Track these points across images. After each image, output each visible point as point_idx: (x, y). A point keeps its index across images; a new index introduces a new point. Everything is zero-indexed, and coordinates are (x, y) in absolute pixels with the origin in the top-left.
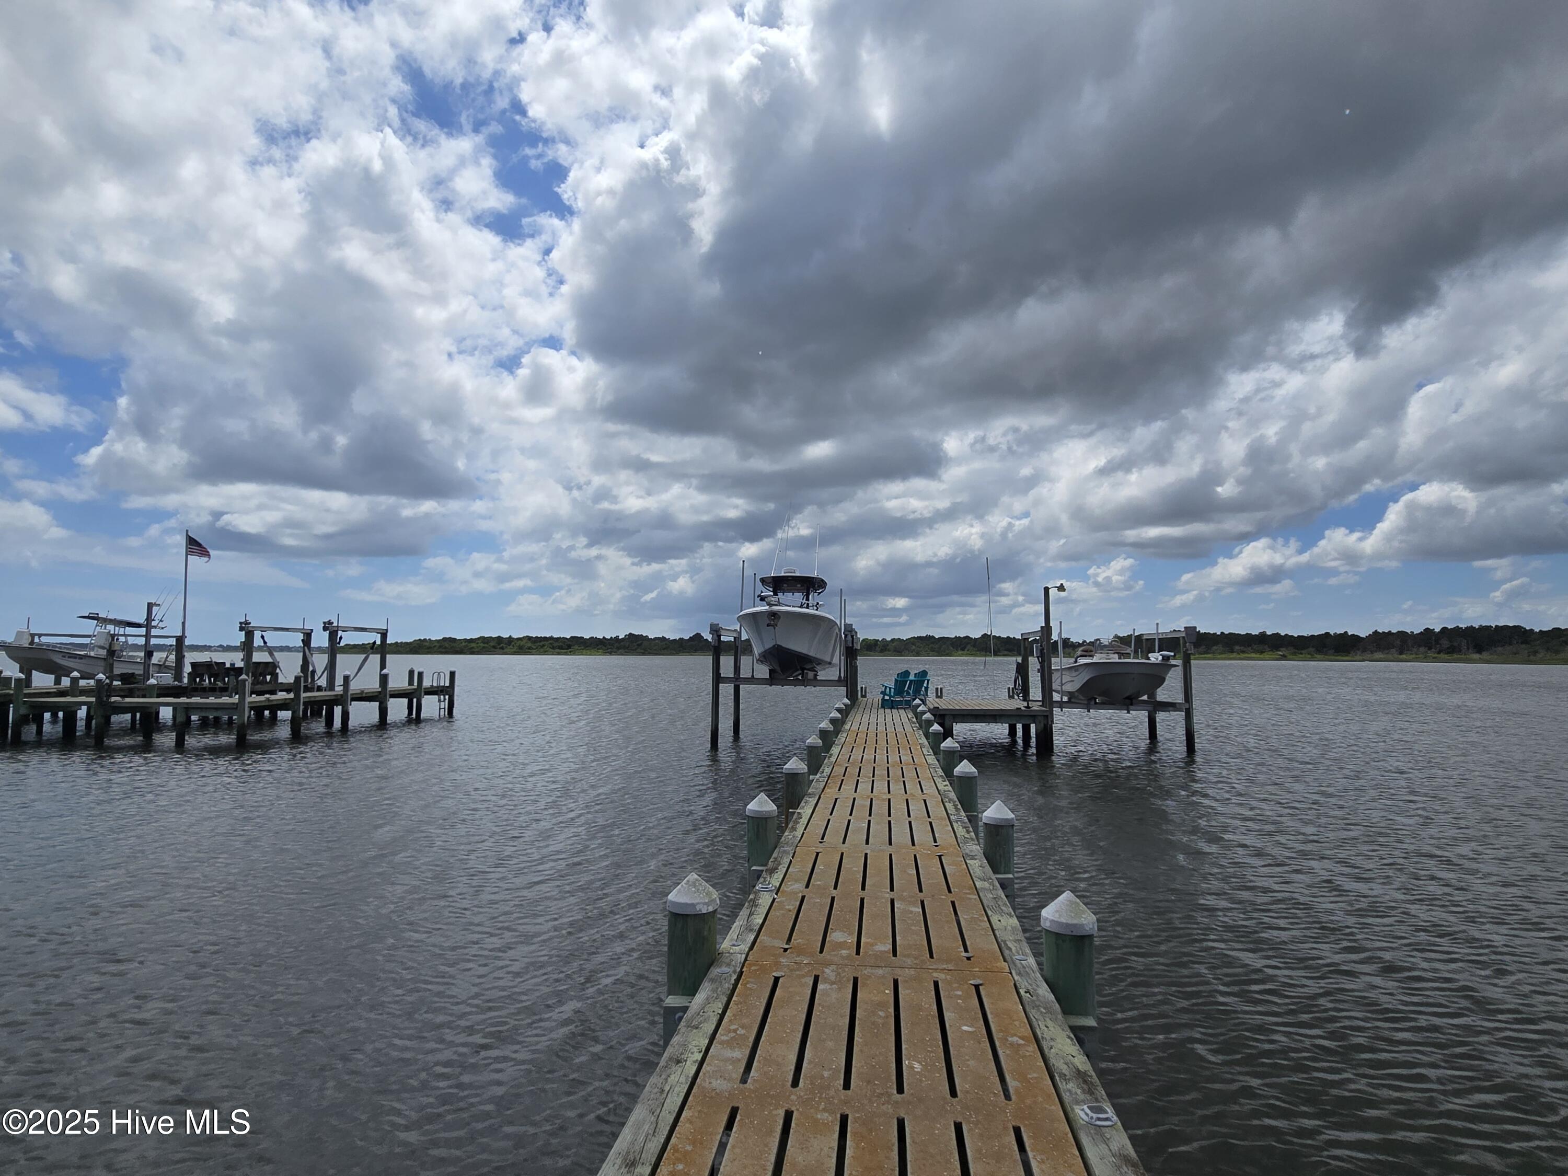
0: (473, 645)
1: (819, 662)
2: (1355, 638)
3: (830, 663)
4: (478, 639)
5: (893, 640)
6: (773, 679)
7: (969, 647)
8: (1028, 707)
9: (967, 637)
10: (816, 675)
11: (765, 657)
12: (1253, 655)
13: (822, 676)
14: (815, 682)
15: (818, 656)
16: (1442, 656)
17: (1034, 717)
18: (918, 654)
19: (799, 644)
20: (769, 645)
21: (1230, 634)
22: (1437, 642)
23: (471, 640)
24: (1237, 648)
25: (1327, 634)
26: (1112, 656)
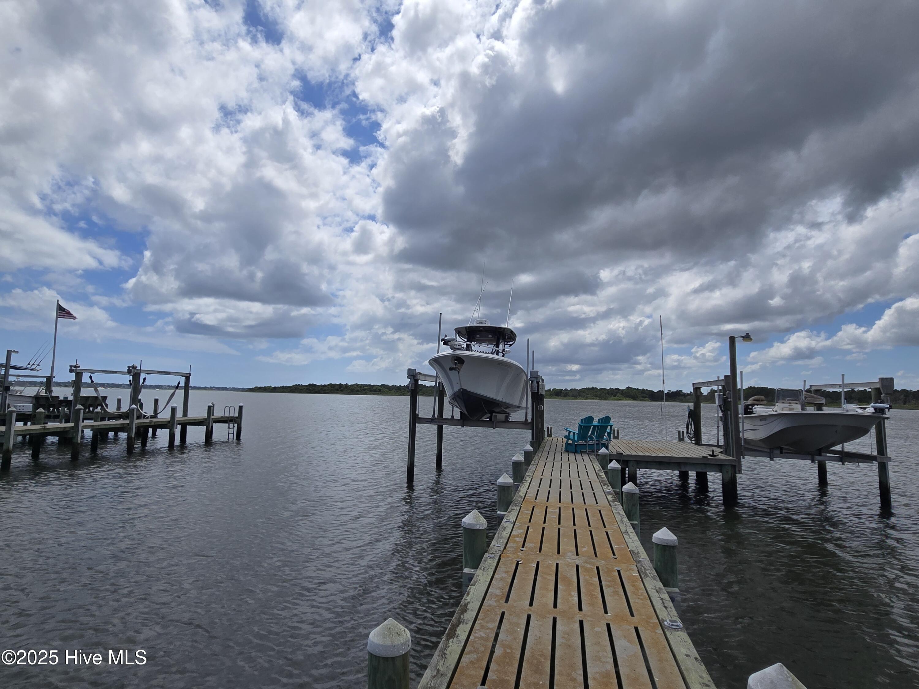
4: (329, 385)
5: (571, 389)
7: (618, 394)
9: (617, 389)
18: (587, 398)
23: (325, 386)
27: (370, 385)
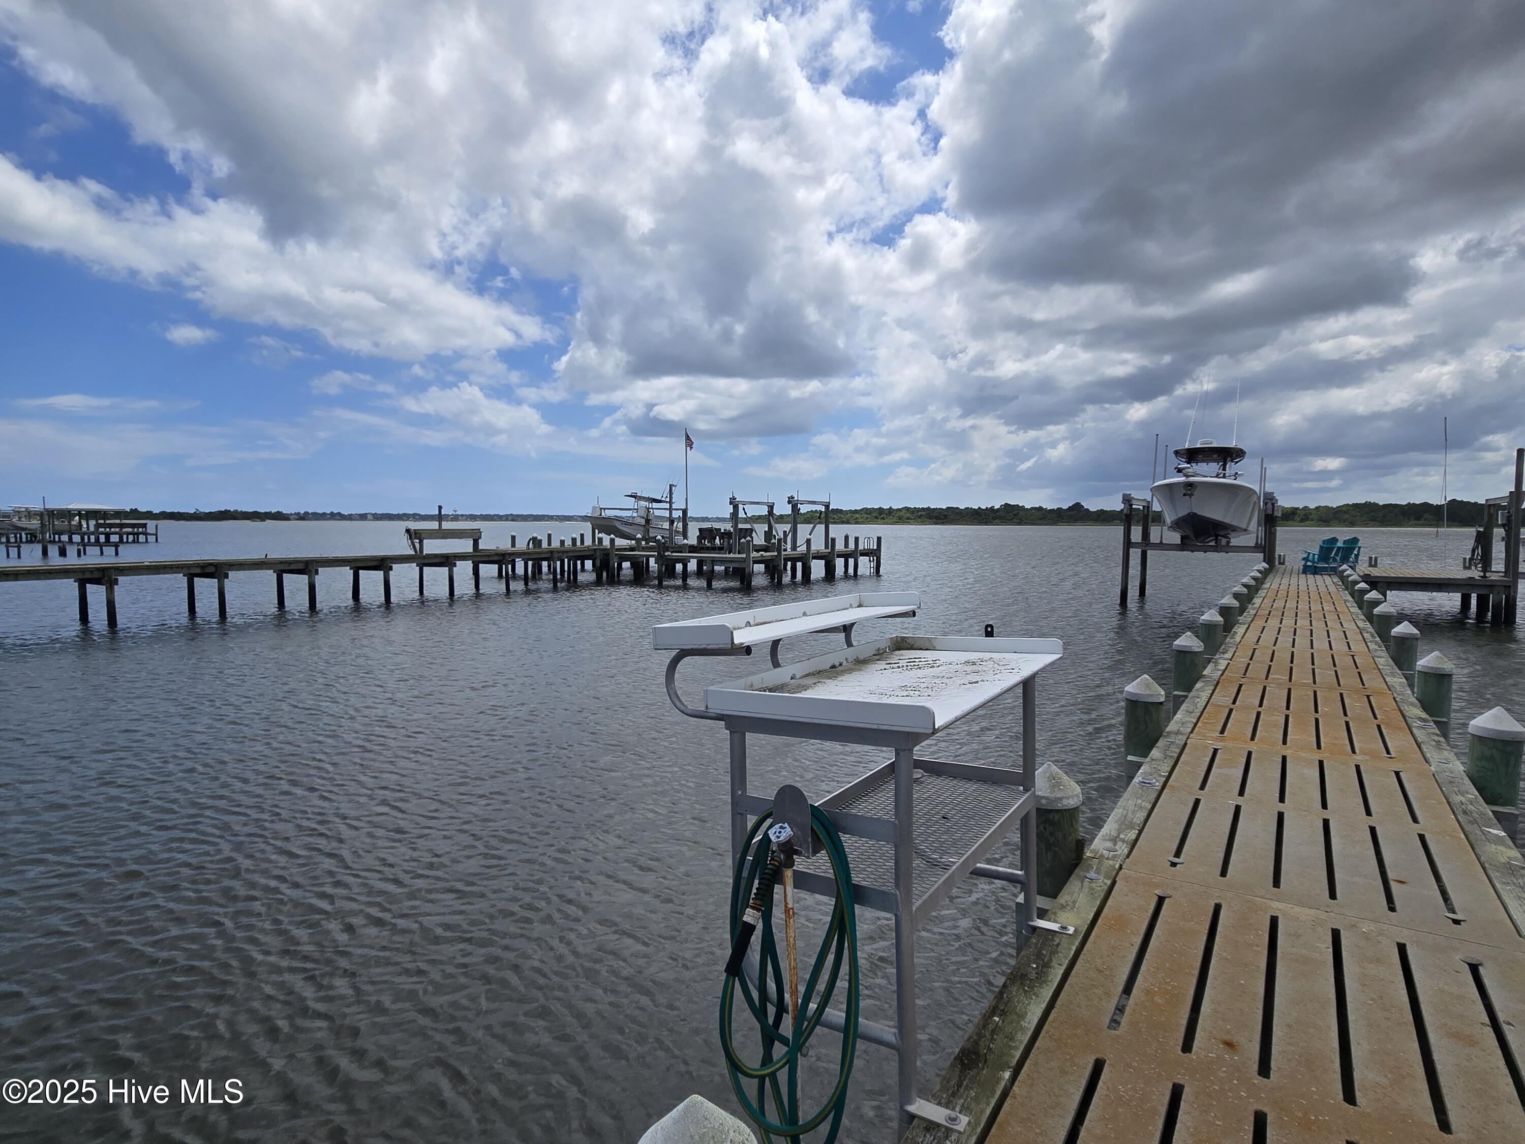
0: (858, 516)
1: (1234, 529)
3: (1246, 530)
4: (862, 510)
5: (1318, 508)
6: (1184, 545)
8: (1485, 577)
9: (1426, 504)
10: (1228, 542)
11: (1177, 525)
13: (1234, 542)
14: (1228, 548)
15: (1234, 523)
17: (1492, 587)
19: (1213, 512)
20: (1182, 513)
23: (856, 511)
27: (929, 509)
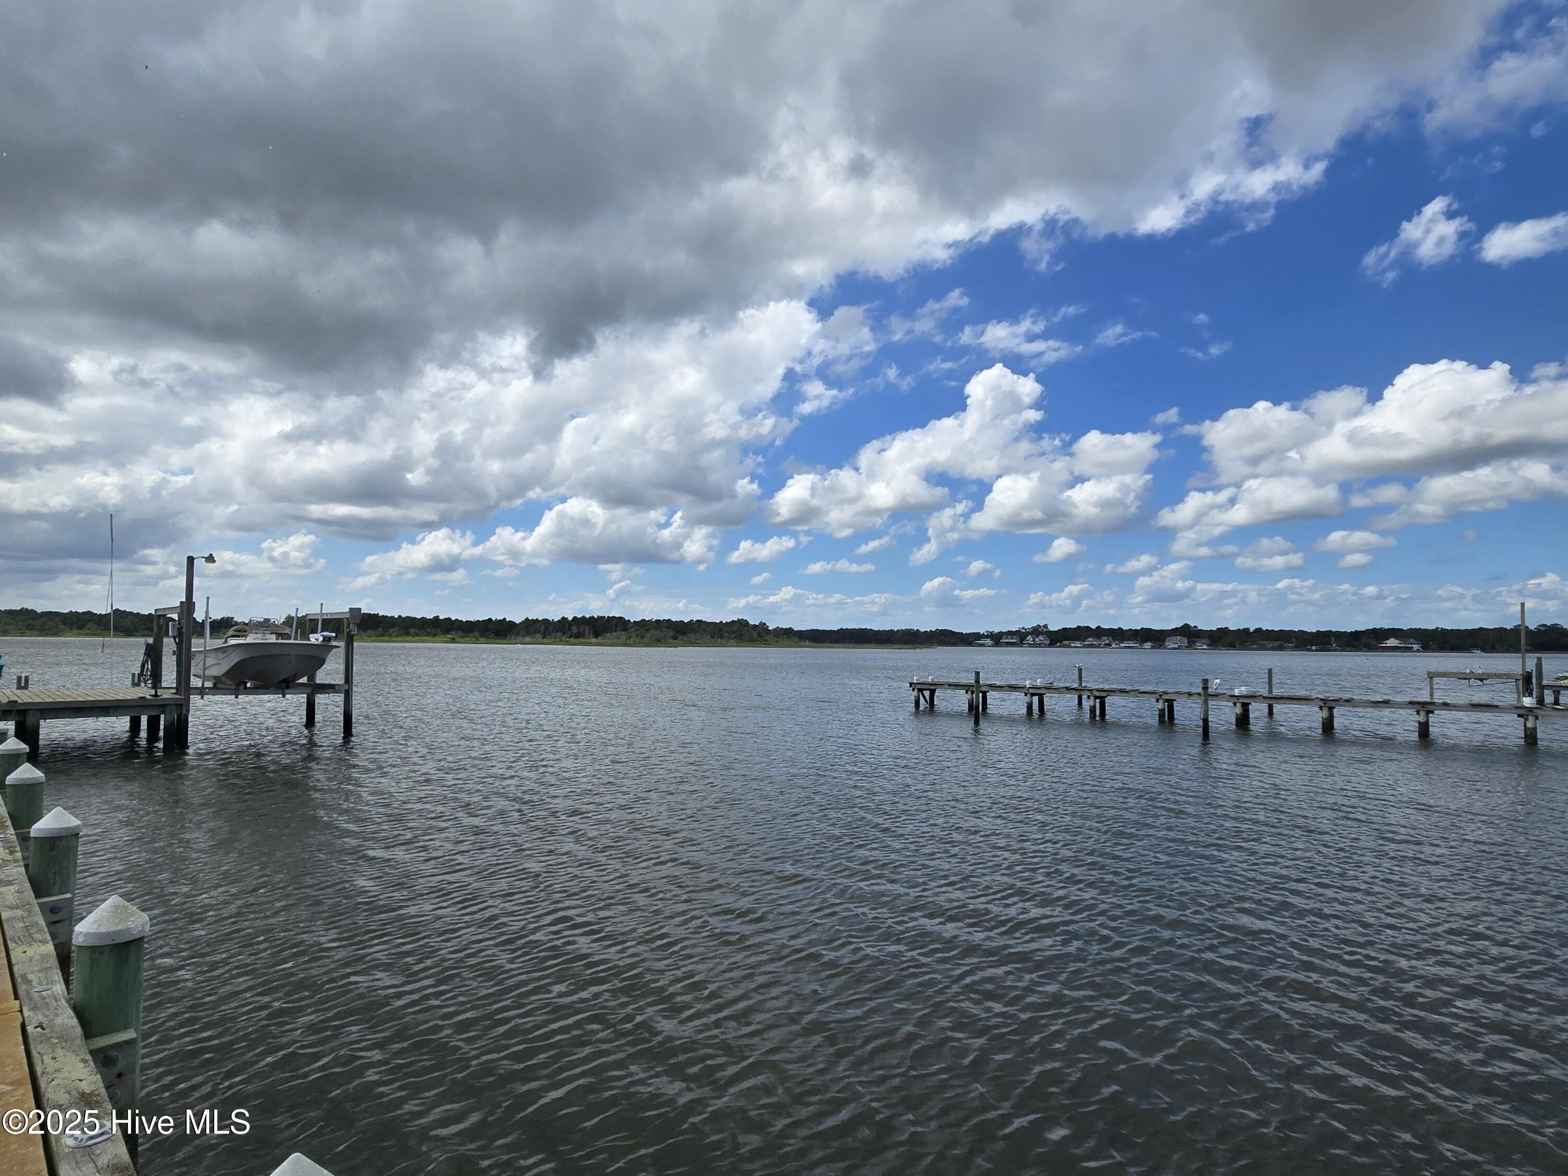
2: (512, 624)
8: (156, 695)
12: (426, 638)
16: (573, 640)
17: (163, 706)
21: (407, 617)
22: (569, 629)
24: (412, 630)
25: (490, 619)
26: (268, 636)
